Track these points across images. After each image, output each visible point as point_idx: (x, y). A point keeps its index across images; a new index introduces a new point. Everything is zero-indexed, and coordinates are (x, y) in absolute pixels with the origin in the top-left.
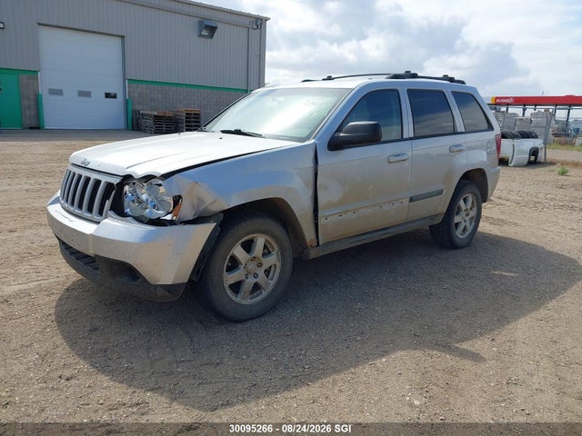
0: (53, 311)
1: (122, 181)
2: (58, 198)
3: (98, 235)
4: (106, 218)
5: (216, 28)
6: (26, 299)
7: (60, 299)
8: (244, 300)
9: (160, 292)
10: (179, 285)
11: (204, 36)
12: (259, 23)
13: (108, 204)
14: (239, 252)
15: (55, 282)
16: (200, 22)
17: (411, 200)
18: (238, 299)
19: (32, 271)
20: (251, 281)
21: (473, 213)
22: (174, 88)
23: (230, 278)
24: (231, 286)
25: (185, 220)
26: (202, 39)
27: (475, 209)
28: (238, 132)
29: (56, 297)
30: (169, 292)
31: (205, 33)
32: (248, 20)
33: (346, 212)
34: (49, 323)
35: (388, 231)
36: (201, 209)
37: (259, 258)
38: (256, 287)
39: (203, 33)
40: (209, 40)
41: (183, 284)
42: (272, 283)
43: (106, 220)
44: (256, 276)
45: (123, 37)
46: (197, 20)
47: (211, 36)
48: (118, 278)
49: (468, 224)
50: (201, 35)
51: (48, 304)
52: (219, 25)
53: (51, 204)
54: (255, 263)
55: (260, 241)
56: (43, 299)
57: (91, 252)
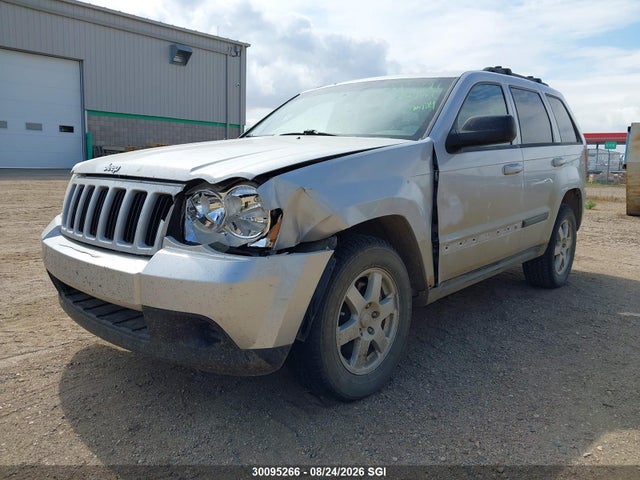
0: (57, 401)
1: (185, 189)
2: (58, 228)
3: (151, 274)
4: (161, 247)
5: (190, 54)
6: (11, 383)
7: (64, 381)
8: (359, 368)
9: (255, 362)
10: (282, 348)
11: (176, 63)
12: (238, 50)
13: (163, 225)
14: (353, 295)
15: (48, 355)
16: (172, 47)
17: (524, 224)
18: (352, 366)
19: (9, 340)
20: (367, 338)
21: (568, 244)
22: (142, 121)
23: (344, 335)
24: (343, 347)
25: (286, 246)
26: (174, 66)
27: (570, 238)
28: (311, 133)
29: (56, 378)
30: (267, 360)
31: (177, 59)
32: (226, 45)
33: (466, 239)
34: (59, 421)
35: (501, 265)
36: (307, 229)
37: (375, 304)
38: (373, 347)
39: (175, 59)
40: (182, 67)
41: (287, 346)
42: (389, 340)
43: (162, 251)
44: (371, 331)
45: (81, 61)
46: (167, 44)
47: (185, 62)
48: (181, 343)
49: (565, 257)
50: (173, 62)
51: (47, 389)
52: (193, 50)
53: (48, 237)
54: (370, 311)
55: (377, 279)
56: (37, 383)
57: (135, 302)
